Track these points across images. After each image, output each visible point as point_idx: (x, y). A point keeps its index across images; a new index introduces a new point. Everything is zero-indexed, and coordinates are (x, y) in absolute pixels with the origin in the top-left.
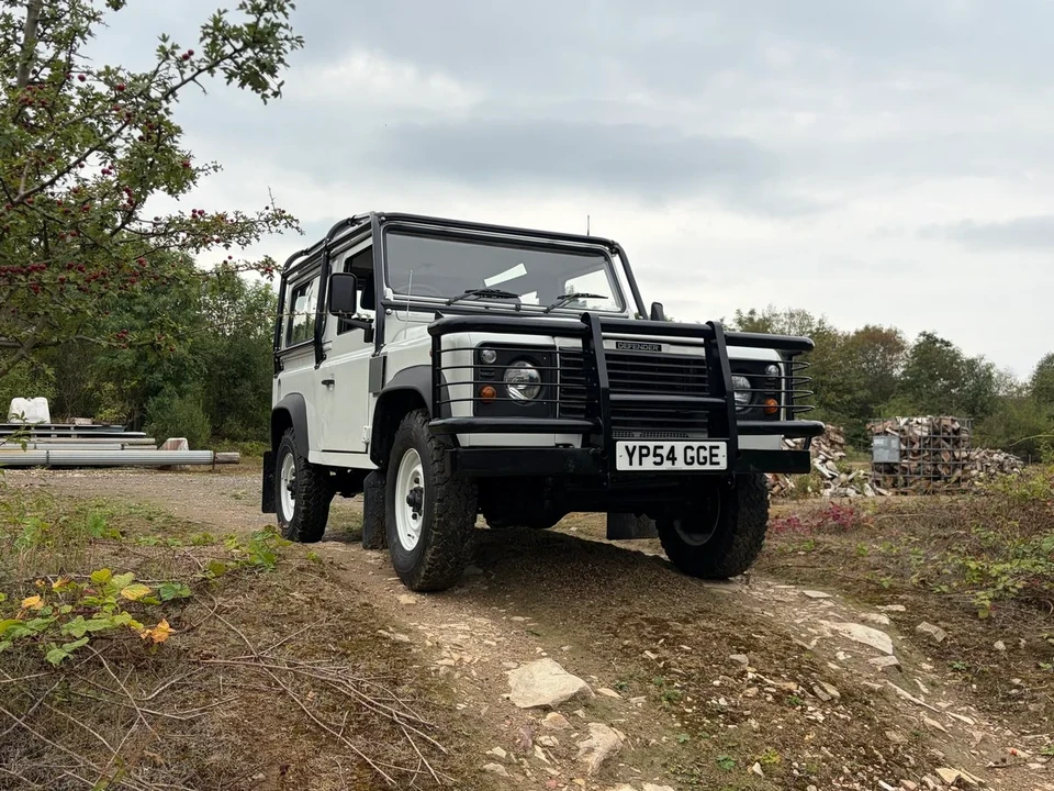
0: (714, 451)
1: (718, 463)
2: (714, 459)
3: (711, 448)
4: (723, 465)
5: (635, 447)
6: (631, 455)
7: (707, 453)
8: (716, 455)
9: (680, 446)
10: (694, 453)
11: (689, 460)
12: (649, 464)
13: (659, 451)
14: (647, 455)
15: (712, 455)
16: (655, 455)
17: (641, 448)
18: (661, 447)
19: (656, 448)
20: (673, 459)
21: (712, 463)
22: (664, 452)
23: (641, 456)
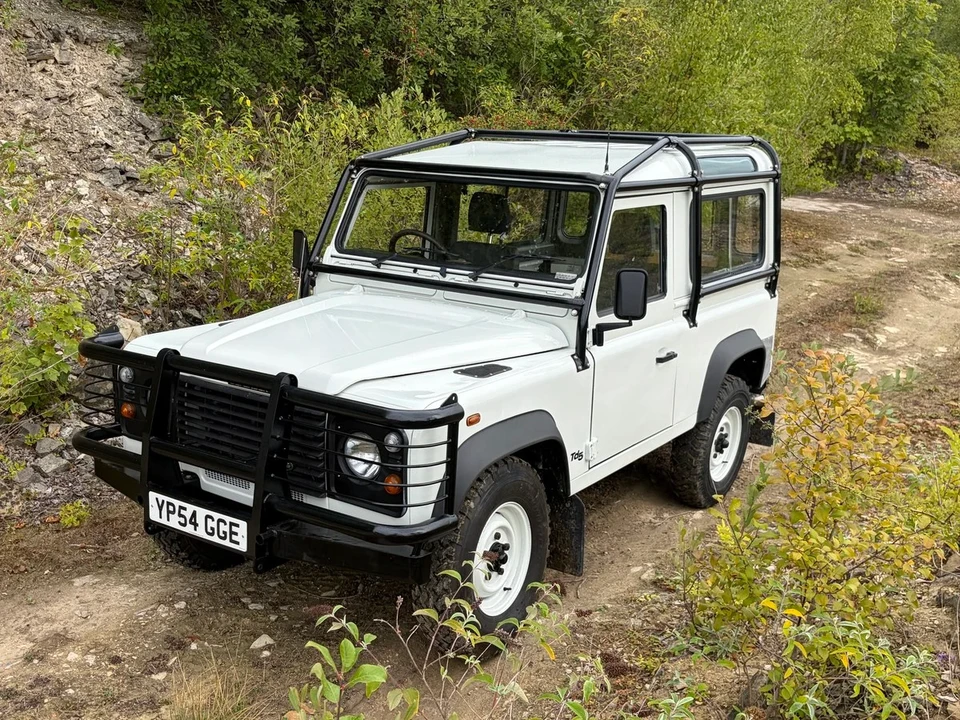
0: (234, 529)
1: (238, 543)
2: (234, 537)
3: (231, 524)
4: (243, 547)
5: (163, 501)
6: (160, 508)
7: (226, 528)
8: (236, 534)
9: (202, 512)
10: (215, 525)
11: (210, 531)
12: (174, 522)
13: (183, 512)
14: (173, 512)
15: (232, 533)
16: (180, 515)
17: (169, 504)
18: (185, 509)
19: (181, 508)
20: (196, 525)
21: (231, 541)
22: (188, 514)
23: (169, 512)
